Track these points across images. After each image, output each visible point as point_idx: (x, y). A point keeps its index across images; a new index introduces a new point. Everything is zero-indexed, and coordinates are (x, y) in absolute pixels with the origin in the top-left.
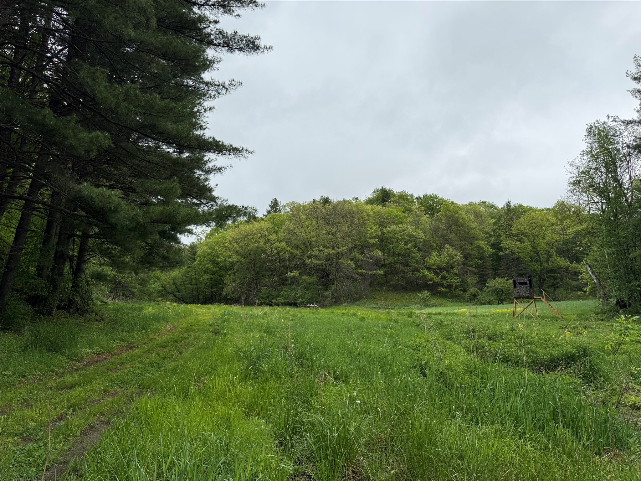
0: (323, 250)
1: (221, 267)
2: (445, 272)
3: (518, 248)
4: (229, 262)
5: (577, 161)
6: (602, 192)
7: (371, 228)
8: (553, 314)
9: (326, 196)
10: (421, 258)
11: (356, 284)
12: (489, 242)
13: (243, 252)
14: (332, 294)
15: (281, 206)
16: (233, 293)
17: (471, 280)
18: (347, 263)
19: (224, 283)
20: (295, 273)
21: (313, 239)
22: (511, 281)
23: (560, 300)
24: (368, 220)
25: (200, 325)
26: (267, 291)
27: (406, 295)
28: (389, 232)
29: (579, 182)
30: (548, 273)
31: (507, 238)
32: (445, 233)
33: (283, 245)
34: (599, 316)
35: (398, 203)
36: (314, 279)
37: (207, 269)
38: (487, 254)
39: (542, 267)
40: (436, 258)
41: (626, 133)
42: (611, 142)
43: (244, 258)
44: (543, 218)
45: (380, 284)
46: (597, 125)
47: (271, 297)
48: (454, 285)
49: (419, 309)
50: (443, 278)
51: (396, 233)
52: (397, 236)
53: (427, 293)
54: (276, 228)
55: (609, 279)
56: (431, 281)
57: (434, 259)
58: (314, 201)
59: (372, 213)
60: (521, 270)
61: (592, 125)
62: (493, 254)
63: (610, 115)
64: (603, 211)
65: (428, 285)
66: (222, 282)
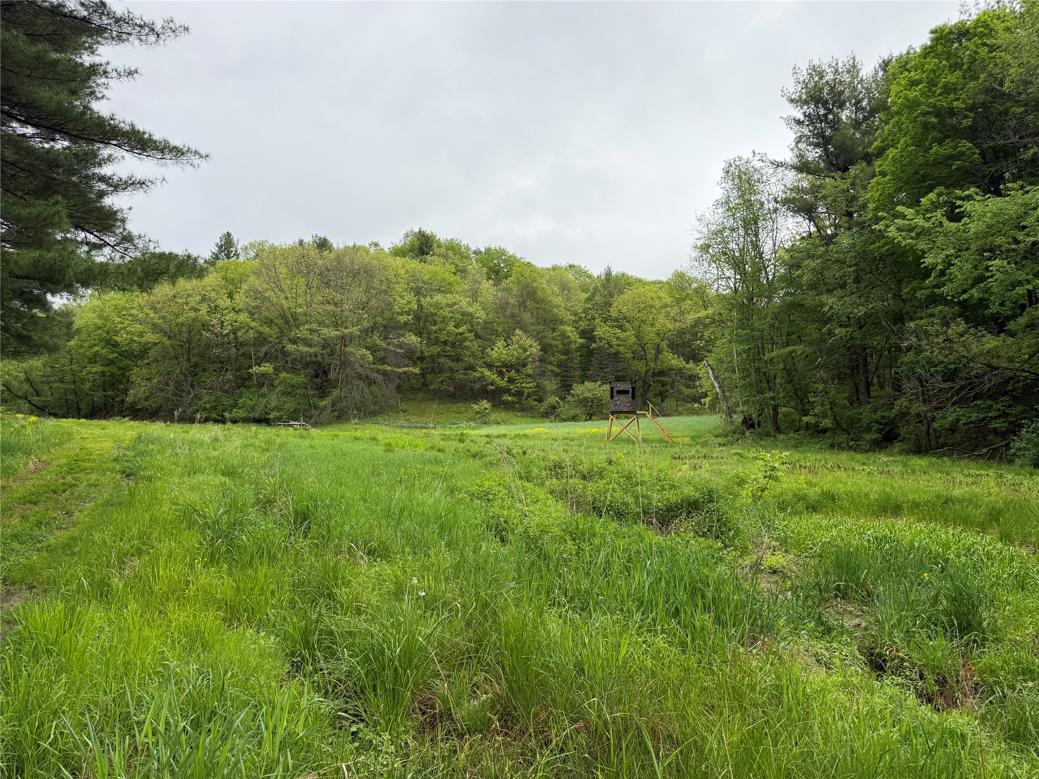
0: (318, 331)
1: (122, 351)
2: (513, 371)
3: (617, 338)
4: (139, 343)
5: (708, 215)
6: (737, 265)
7: (402, 297)
8: (660, 436)
9: (322, 236)
10: (479, 349)
11: (374, 388)
12: (577, 328)
13: (166, 327)
14: (333, 405)
15: (239, 247)
16: (147, 398)
17: (551, 385)
18: (360, 354)
19: (128, 381)
20: (267, 368)
21: (299, 310)
22: (607, 387)
23: (668, 415)
24: (398, 283)
25: (95, 460)
26: (213, 398)
27: (454, 407)
28: (431, 305)
29: (708, 246)
30: (656, 376)
31: (603, 324)
32: (516, 311)
33: (243, 317)
34: (720, 440)
35: (445, 257)
36: (300, 379)
37: (96, 355)
38: (574, 346)
39: (648, 368)
40: (502, 349)
41: (773, 180)
42: (755, 191)
43: (169, 338)
44: (653, 295)
45: (413, 388)
46: (738, 163)
47: (220, 408)
48: (526, 391)
49: (474, 428)
50: (511, 381)
51: (441, 308)
52: (443, 313)
53: (485, 404)
54: (231, 286)
55: (737, 387)
56: (492, 384)
57: (499, 351)
58: (301, 243)
59: (403, 271)
60: (620, 371)
61: (732, 162)
62: (582, 346)
63: (757, 152)
64: (736, 290)
65: (487, 392)
66: (125, 380)
